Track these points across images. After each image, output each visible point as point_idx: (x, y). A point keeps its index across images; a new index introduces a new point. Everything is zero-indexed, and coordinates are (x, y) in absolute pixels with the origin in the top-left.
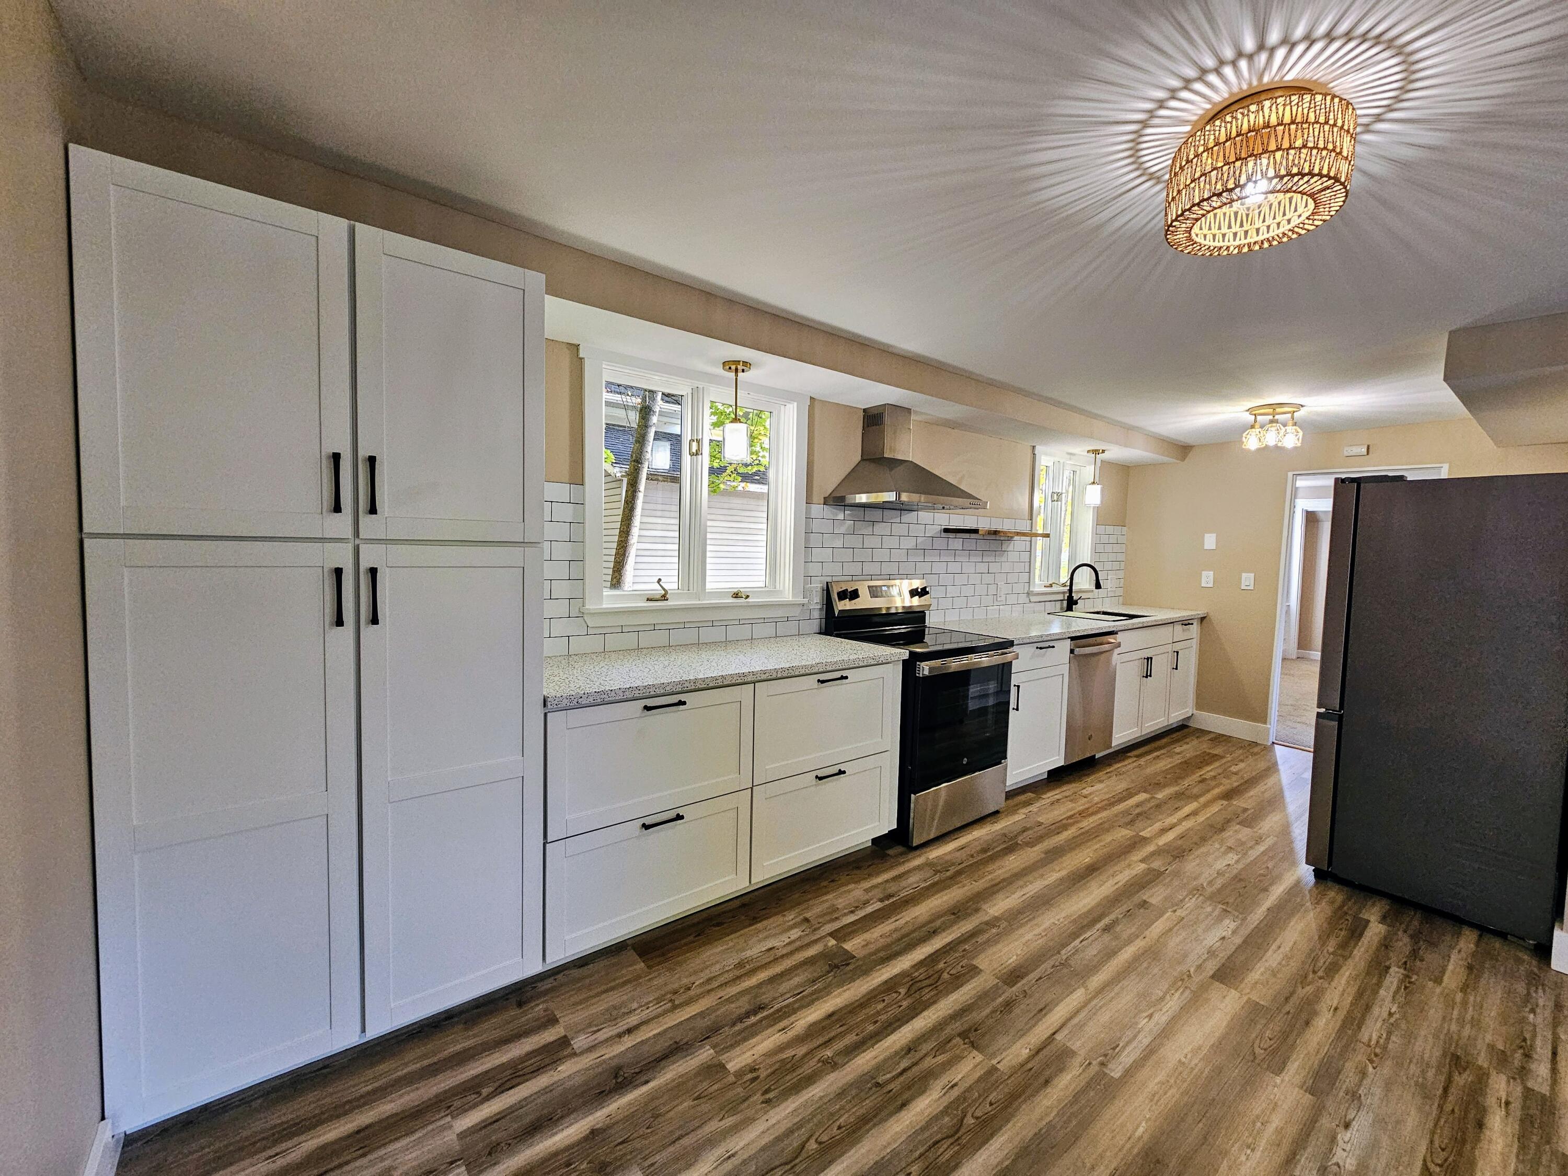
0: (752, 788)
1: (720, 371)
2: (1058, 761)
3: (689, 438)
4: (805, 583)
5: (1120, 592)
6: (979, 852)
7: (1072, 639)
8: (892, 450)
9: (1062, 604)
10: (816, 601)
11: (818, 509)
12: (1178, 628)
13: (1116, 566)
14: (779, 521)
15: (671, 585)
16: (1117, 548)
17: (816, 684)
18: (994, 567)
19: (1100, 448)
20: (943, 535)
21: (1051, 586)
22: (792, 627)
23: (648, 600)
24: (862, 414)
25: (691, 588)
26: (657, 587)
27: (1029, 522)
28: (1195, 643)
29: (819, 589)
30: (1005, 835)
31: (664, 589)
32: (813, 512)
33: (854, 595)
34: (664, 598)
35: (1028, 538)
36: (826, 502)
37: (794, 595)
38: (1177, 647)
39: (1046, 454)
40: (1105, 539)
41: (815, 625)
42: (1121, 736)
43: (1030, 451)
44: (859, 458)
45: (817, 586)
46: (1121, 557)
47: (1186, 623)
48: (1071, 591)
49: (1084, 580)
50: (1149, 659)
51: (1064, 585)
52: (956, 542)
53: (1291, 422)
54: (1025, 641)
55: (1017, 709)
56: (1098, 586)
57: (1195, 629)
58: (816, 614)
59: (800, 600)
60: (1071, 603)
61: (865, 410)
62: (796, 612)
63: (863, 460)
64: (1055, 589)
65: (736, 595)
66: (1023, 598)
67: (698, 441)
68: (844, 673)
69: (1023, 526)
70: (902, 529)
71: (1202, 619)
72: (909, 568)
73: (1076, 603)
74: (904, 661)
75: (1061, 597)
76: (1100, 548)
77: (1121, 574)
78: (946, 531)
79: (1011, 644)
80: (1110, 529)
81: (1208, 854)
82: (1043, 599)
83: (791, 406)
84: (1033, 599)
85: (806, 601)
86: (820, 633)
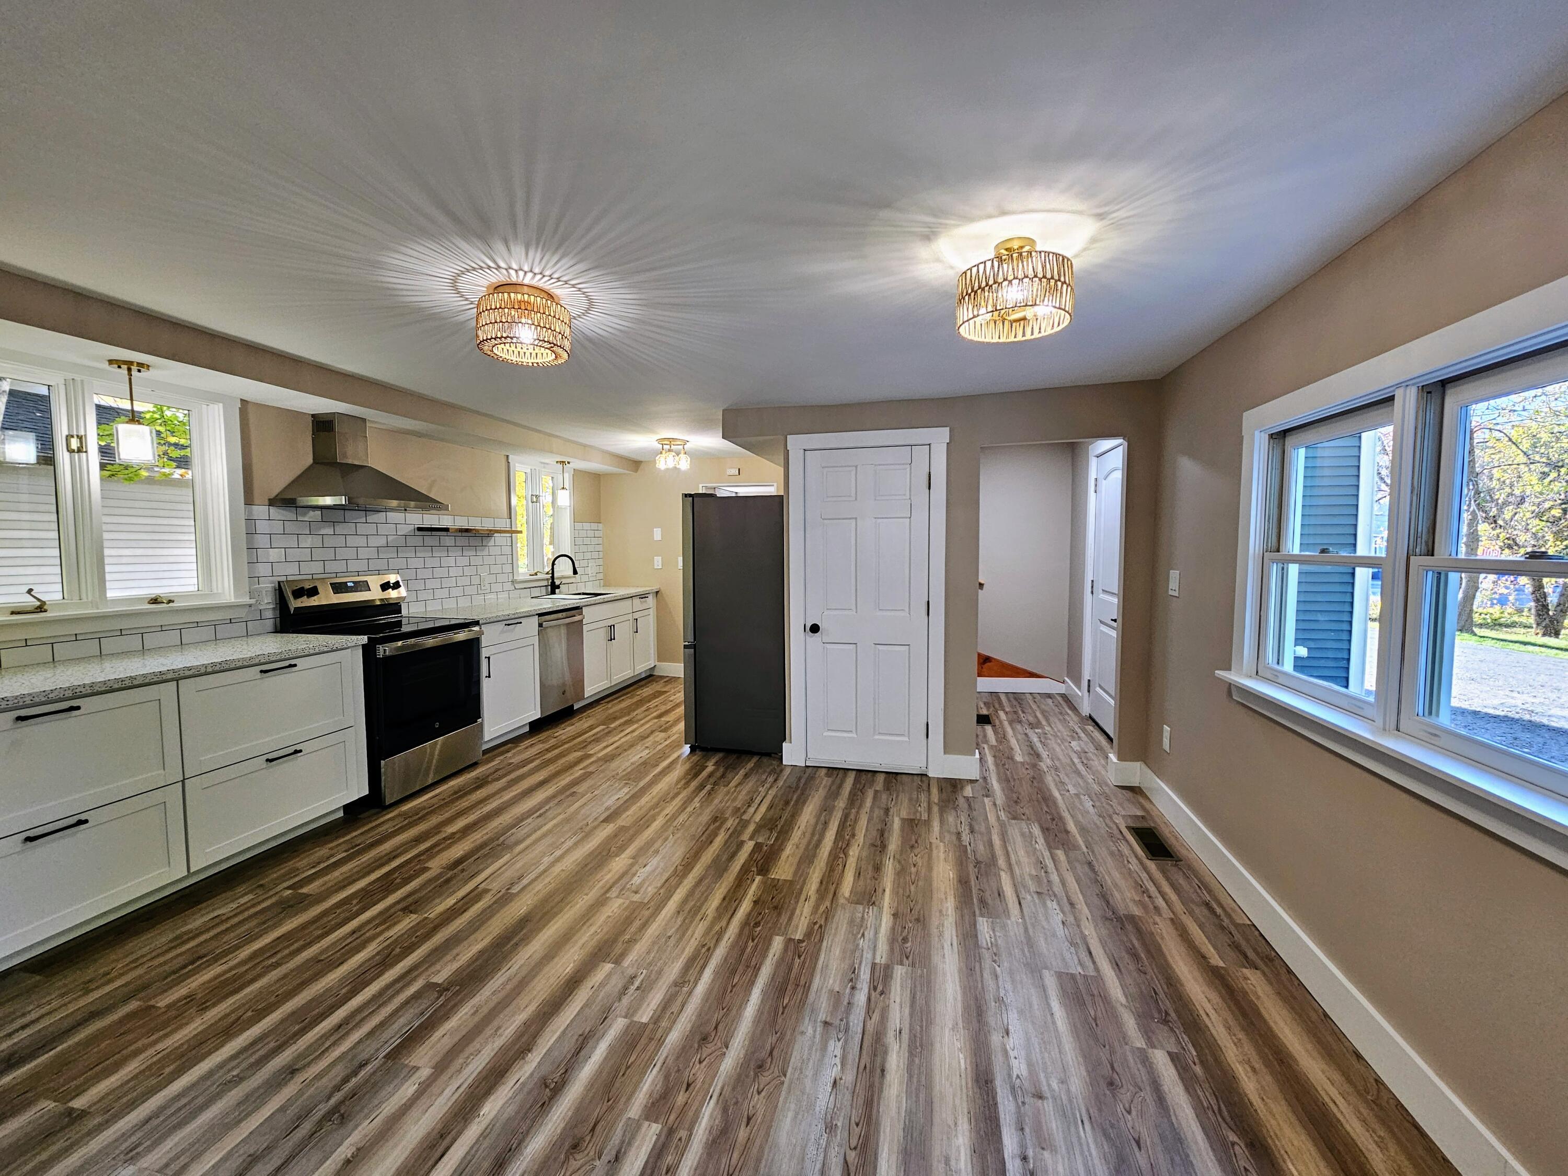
0: (183, 781)
1: (106, 365)
2: (536, 714)
3: (65, 432)
4: (250, 585)
5: (601, 576)
6: (452, 795)
7: (540, 615)
8: (345, 455)
9: (547, 589)
10: (267, 602)
11: (261, 511)
12: (637, 601)
13: (595, 555)
14: (211, 522)
15: (51, 593)
16: (595, 541)
17: (259, 675)
18: (476, 561)
19: (566, 460)
20: (417, 533)
21: (536, 574)
22: (240, 628)
23: (13, 613)
24: (310, 419)
25: (84, 596)
26: (29, 599)
27: (508, 520)
28: (652, 612)
29: (270, 589)
30: (478, 778)
31: (39, 600)
32: (254, 513)
33: (313, 592)
34: (41, 608)
35: (509, 535)
36: (272, 502)
37: (236, 597)
38: (636, 616)
39: (519, 463)
40: (583, 533)
41: (269, 624)
42: (592, 688)
43: (504, 460)
44: (310, 460)
45: (267, 586)
46: (600, 548)
47: (643, 596)
48: (553, 577)
49: (563, 569)
50: (612, 627)
51: (547, 573)
52: (430, 540)
53: (682, 452)
54: (492, 620)
55: (489, 677)
56: (575, 572)
57: (651, 601)
58: (269, 614)
59: (246, 600)
60: (554, 588)
61: (313, 416)
62: (243, 613)
63: (316, 461)
64: (539, 576)
65: (155, 601)
66: (508, 586)
67: (80, 438)
68: (293, 662)
69: (502, 524)
70: (371, 529)
71: (657, 592)
72: (381, 564)
73: (558, 587)
74: (363, 645)
75: (545, 583)
76: (579, 541)
77: (601, 562)
78: (420, 529)
79: (477, 623)
80: (587, 526)
81: (628, 755)
82: (527, 586)
83: (216, 406)
84: (517, 586)
85: (253, 601)
86: (276, 632)
